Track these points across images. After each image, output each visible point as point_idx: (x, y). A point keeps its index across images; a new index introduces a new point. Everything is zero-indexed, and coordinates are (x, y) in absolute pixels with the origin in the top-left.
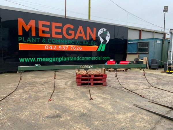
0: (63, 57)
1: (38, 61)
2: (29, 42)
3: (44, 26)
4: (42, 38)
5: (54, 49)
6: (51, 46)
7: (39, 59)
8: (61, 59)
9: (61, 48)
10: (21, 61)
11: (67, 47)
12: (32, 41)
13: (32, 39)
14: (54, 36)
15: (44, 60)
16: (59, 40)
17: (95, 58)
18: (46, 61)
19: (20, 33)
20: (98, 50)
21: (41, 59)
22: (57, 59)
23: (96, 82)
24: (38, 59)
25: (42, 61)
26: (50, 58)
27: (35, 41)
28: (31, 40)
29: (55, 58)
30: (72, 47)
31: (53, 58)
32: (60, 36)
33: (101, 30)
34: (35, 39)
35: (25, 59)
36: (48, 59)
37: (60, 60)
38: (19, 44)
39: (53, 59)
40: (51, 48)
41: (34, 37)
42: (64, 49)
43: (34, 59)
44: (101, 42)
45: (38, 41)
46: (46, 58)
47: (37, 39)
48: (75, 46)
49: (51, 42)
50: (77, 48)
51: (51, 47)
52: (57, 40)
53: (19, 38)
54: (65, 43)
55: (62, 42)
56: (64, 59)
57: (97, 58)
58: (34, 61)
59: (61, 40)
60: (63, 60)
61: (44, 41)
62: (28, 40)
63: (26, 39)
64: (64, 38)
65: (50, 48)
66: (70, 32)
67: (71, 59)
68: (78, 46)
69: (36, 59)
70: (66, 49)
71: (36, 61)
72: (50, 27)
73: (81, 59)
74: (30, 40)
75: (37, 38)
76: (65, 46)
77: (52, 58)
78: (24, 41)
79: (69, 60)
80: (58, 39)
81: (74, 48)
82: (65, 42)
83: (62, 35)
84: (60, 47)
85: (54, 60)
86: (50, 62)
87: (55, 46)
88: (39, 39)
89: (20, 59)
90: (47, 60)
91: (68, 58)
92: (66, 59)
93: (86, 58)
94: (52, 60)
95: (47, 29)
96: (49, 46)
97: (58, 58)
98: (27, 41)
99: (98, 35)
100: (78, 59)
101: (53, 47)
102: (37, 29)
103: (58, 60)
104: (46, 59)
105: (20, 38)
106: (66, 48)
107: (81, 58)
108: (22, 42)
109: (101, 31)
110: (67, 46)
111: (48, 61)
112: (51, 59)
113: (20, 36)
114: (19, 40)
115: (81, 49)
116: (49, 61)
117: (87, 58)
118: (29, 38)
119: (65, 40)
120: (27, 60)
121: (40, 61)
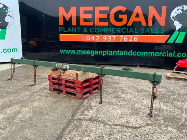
0: (108, 50)
1: (78, 53)
2: (69, 33)
3: (86, 12)
4: (83, 27)
5: (97, 40)
6: (94, 37)
7: (79, 52)
8: (105, 53)
9: (106, 38)
10: (61, 53)
11: (115, 37)
12: (73, 32)
13: (73, 28)
14: (98, 23)
15: (85, 53)
16: (104, 29)
17: (161, 54)
18: (87, 54)
19: (61, 23)
21: (81, 52)
23: (68, 90)
24: (78, 51)
25: (82, 53)
27: (76, 31)
28: (72, 30)
29: (97, 51)
30: (122, 37)
31: (95, 51)
32: (106, 24)
33: (177, 8)
34: (76, 28)
35: (66, 50)
36: (90, 52)
37: (104, 54)
38: (60, 34)
39: (95, 52)
40: (94, 39)
41: (74, 27)
42: (110, 39)
45: (79, 32)
46: (87, 51)
47: (78, 29)
48: (127, 36)
49: (93, 32)
50: (129, 38)
51: (93, 38)
52: (101, 29)
53: (60, 28)
54: (112, 32)
55: (108, 30)
56: (109, 53)
58: (74, 53)
59: (107, 29)
60: (108, 54)
61: (85, 30)
62: (68, 31)
63: (66, 30)
64: (111, 25)
65: (92, 39)
66: (121, 16)
67: (119, 53)
68: (131, 36)
69: (76, 52)
70: (113, 40)
72: (93, 13)
73: (135, 54)
74: (70, 30)
75: (78, 28)
76: (111, 36)
77: (94, 51)
78: (64, 31)
79: (116, 54)
80: (103, 27)
81: (125, 38)
82: (113, 30)
83: (108, 22)
84: (105, 38)
85: (96, 53)
86: (91, 55)
87: (98, 36)
88: (80, 29)
89: (61, 50)
90: (89, 53)
91: (116, 52)
92: (112, 53)
93: (143, 53)
94: (93, 54)
95: (89, 16)
96: (91, 37)
97: (101, 51)
98: (67, 31)
99: (171, 16)
100: (130, 53)
101: (96, 38)
102: (78, 18)
103: (102, 54)
104: (87, 52)
105: (61, 29)
106: (113, 38)
107: (136, 52)
108: (62, 32)
109: (178, 10)
110: (115, 36)
111: (90, 54)
112: (92, 52)
113: (61, 26)
114: (60, 30)
115: (136, 39)
116: (91, 54)
117: (147, 52)
118: (69, 28)
119: (113, 28)
120: (68, 52)
121: (80, 53)
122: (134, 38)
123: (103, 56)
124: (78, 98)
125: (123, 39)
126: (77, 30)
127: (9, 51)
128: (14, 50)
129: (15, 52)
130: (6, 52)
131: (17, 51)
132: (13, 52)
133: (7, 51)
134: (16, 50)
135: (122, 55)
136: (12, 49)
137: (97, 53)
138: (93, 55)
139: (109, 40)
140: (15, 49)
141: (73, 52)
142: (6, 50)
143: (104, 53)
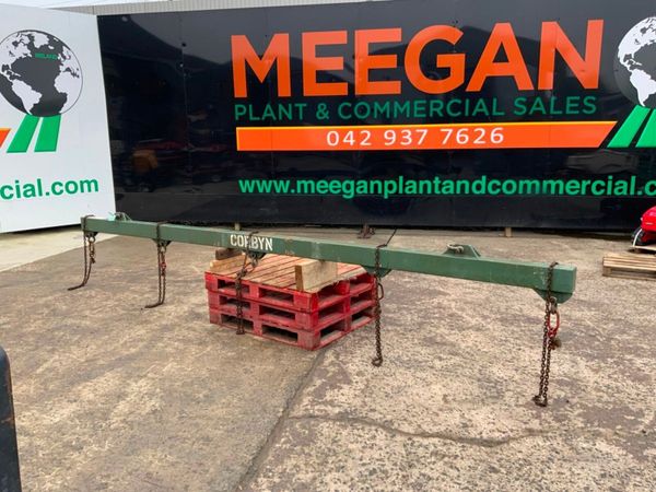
0: (401, 178)
1: (299, 191)
2: (268, 122)
3: (322, 51)
4: (314, 102)
5: (363, 143)
6: (351, 133)
7: (302, 186)
8: (390, 187)
9: (394, 138)
10: (244, 190)
11: (425, 132)
12: (280, 118)
13: (281, 107)
14: (365, 87)
15: (322, 189)
16: (387, 104)
17: (589, 187)
18: (329, 192)
19: (241, 90)
20: (612, 144)
21: (309, 186)
22: (376, 186)
24: (299, 183)
25: (313, 191)
26: (347, 182)
27: (290, 116)
28: (277, 116)
29: (365, 183)
30: (451, 131)
31: (359, 183)
32: (394, 87)
33: (642, 24)
34: (290, 106)
35: (258, 182)
36: (339, 186)
37: (387, 191)
38: (238, 129)
39: (356, 186)
40: (352, 141)
41: (285, 101)
42: (407, 141)
43: (288, 182)
44: (642, 97)
45: (301, 117)
46: (329, 182)
47: (298, 108)
48: (465, 127)
49: (350, 116)
50: (474, 136)
51: (349, 138)
52: (377, 105)
53: (237, 106)
54: (416, 115)
55: (402, 110)
56: (404, 186)
57: (599, 188)
58: (285, 191)
59: (396, 104)
60: (401, 191)
61: (322, 112)
62: (265, 115)
63: (258, 111)
64: (409, 92)
65: (345, 141)
67: (441, 186)
68: (481, 128)
69: (293, 186)
70: (420, 142)
71: (293, 191)
72: (347, 52)
73: (495, 187)
74: (272, 114)
75: (297, 105)
76: (413, 130)
77: (352, 183)
78: (252, 118)
79: (429, 191)
80: (382, 99)
81: (458, 136)
82: (416, 108)
83: (399, 82)
84: (390, 135)
85: (362, 189)
86: (345, 196)
87: (366, 130)
88: (304, 108)
89: (241, 182)
90: (335, 189)
91: (428, 183)
92: (414, 187)
93: (525, 186)
94: (352, 190)
95: (335, 64)
96: (343, 134)
97: (379, 183)
98: (261, 117)
99: (621, 55)
100: (479, 187)
101: (359, 137)
102: (296, 67)
103: (380, 191)
104: (331, 187)
105: (241, 110)
106: (416, 136)
107: (498, 183)
108: (245, 122)
109: (644, 31)
110: (424, 130)
111: (338, 191)
112: (348, 187)
113: (240, 100)
114: (238, 114)
115: (497, 138)
116: (342, 193)
117: (537, 183)
118: (268, 106)
119: (416, 102)
120: (264, 186)
121: (306, 191)
122: (493, 135)
123: (386, 197)
124: (302, 347)
125: (453, 136)
126: (296, 111)
127: (71, 187)
128: (85, 185)
129: (90, 190)
130: (62, 191)
131: (97, 190)
132: (82, 191)
133: (63, 188)
134: (93, 185)
135: (452, 191)
136: (82, 183)
137: (364, 187)
138: (349, 194)
139: (403, 143)
140: (89, 183)
141: (282, 186)
142: (61, 185)
143: (387, 188)
